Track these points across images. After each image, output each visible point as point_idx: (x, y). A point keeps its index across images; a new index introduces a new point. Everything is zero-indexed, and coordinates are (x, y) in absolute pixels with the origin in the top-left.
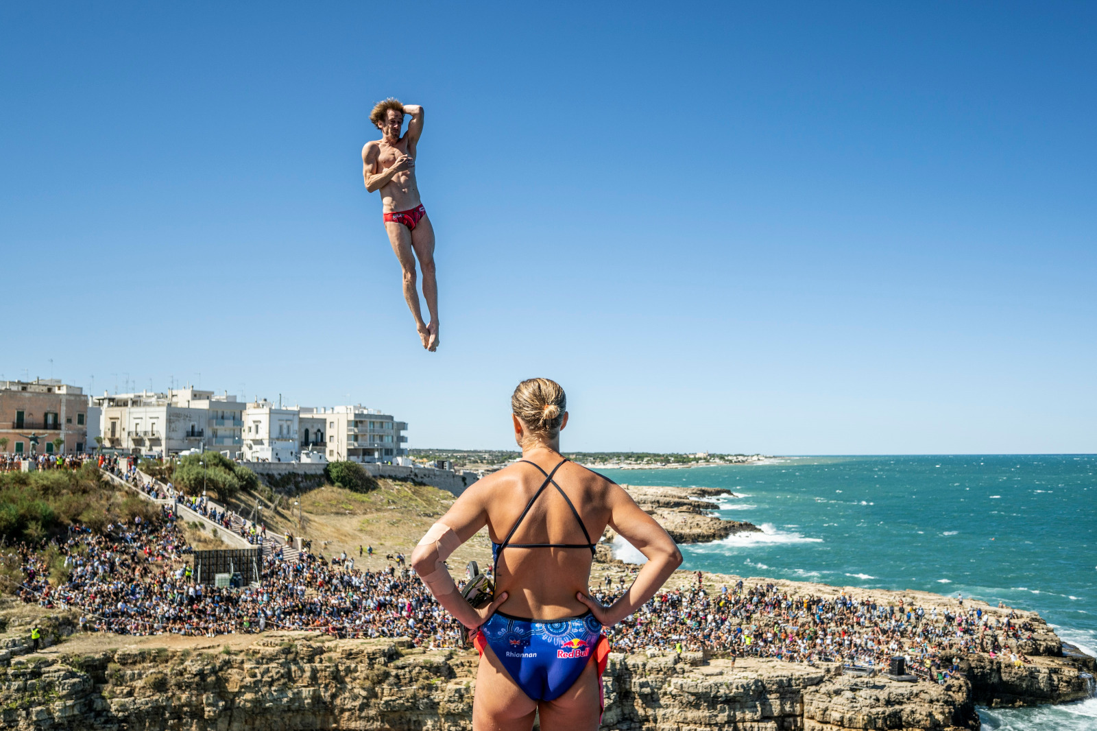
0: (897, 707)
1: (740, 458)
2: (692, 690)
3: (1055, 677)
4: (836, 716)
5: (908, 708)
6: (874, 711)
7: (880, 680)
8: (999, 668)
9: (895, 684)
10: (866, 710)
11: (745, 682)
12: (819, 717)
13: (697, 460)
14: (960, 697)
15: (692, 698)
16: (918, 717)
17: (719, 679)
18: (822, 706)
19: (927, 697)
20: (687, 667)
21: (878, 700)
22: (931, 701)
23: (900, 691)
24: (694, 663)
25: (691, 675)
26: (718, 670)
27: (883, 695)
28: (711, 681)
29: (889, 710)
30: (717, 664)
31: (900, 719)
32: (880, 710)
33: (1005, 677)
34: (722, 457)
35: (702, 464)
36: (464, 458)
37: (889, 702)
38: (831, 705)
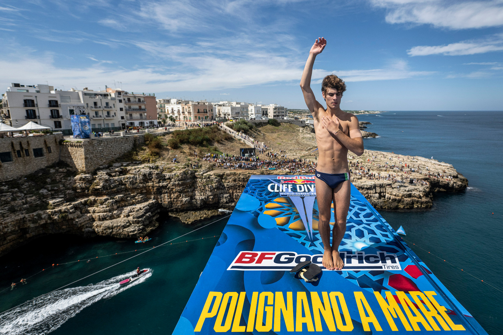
0: (410, 192)
1: (373, 112)
2: (358, 186)
3: (455, 185)
4: (394, 194)
5: (413, 192)
6: (404, 193)
7: (406, 185)
8: (439, 182)
9: (410, 186)
10: (402, 193)
11: (371, 184)
12: (390, 193)
13: (361, 112)
14: (427, 190)
15: (358, 188)
16: (416, 195)
17: (365, 183)
18: (391, 191)
19: (419, 190)
20: (357, 180)
21: (405, 190)
22: (420, 191)
23: (411, 188)
24: (358, 179)
25: (358, 182)
26: (364, 181)
27: (407, 189)
28: (363, 184)
29: (408, 193)
30: (364, 179)
31: (411, 195)
32: (406, 193)
33: (440, 184)
34: (368, 112)
35: (362, 113)
36: (302, 112)
37: (408, 191)
38: (393, 191)
